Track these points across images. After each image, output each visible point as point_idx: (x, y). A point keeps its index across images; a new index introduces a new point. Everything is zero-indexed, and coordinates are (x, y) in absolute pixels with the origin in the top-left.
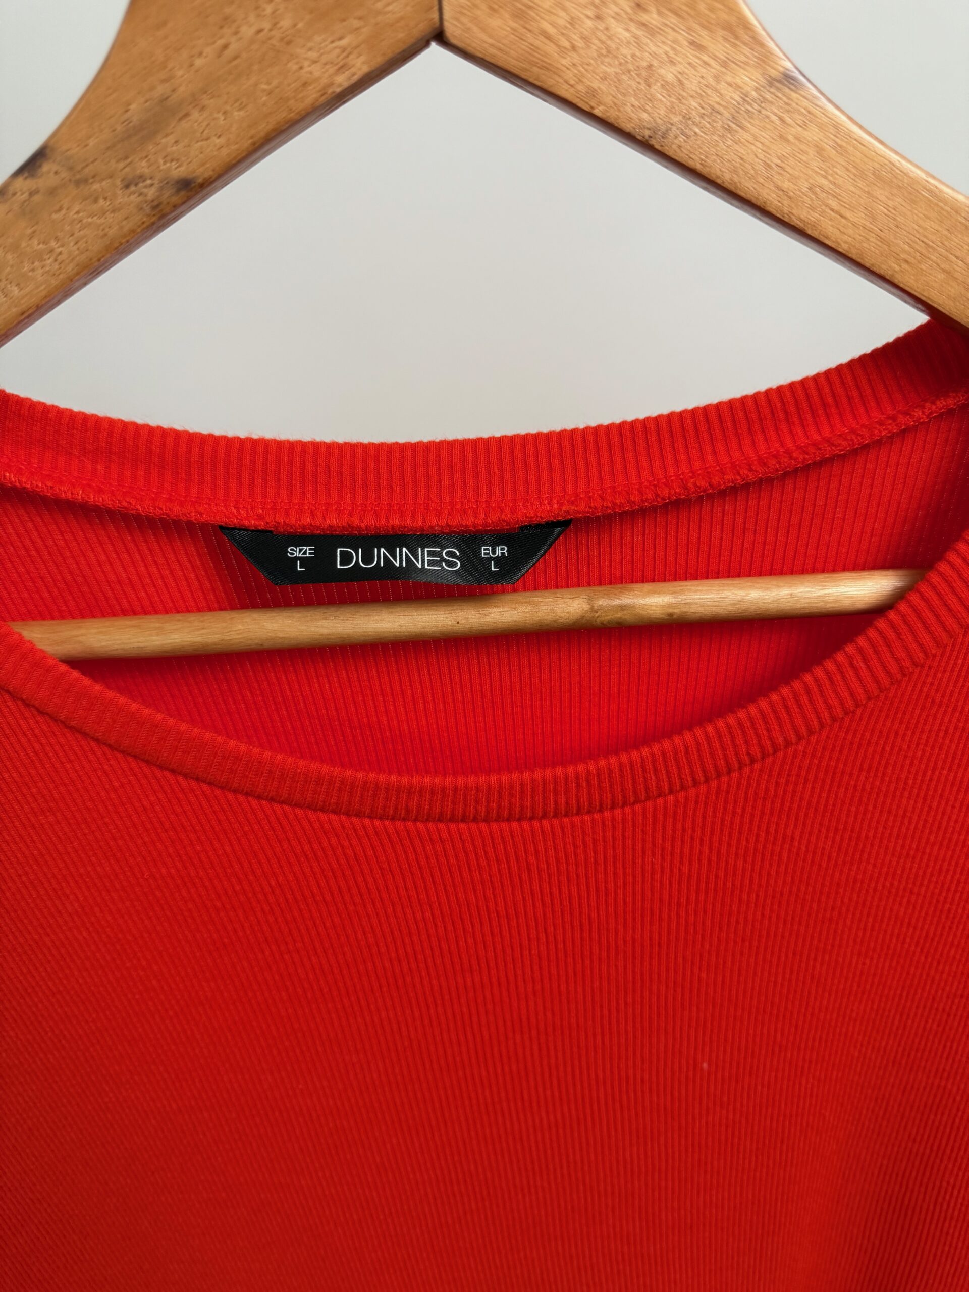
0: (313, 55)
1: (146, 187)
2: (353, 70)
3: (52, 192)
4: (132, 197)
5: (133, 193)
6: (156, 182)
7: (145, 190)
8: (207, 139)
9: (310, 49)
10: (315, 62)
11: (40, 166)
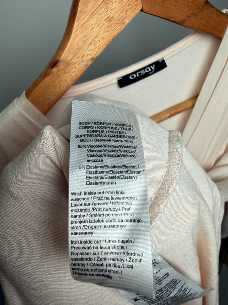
0: (117, 22)
1: (84, 62)
2: (125, 23)
3: (62, 70)
4: (81, 66)
5: (81, 65)
6: (86, 60)
7: (84, 63)
8: (96, 48)
9: (116, 21)
10: (117, 23)
11: (59, 64)
